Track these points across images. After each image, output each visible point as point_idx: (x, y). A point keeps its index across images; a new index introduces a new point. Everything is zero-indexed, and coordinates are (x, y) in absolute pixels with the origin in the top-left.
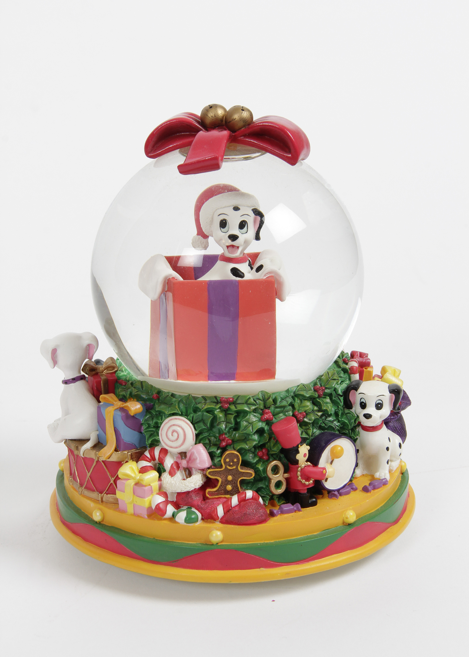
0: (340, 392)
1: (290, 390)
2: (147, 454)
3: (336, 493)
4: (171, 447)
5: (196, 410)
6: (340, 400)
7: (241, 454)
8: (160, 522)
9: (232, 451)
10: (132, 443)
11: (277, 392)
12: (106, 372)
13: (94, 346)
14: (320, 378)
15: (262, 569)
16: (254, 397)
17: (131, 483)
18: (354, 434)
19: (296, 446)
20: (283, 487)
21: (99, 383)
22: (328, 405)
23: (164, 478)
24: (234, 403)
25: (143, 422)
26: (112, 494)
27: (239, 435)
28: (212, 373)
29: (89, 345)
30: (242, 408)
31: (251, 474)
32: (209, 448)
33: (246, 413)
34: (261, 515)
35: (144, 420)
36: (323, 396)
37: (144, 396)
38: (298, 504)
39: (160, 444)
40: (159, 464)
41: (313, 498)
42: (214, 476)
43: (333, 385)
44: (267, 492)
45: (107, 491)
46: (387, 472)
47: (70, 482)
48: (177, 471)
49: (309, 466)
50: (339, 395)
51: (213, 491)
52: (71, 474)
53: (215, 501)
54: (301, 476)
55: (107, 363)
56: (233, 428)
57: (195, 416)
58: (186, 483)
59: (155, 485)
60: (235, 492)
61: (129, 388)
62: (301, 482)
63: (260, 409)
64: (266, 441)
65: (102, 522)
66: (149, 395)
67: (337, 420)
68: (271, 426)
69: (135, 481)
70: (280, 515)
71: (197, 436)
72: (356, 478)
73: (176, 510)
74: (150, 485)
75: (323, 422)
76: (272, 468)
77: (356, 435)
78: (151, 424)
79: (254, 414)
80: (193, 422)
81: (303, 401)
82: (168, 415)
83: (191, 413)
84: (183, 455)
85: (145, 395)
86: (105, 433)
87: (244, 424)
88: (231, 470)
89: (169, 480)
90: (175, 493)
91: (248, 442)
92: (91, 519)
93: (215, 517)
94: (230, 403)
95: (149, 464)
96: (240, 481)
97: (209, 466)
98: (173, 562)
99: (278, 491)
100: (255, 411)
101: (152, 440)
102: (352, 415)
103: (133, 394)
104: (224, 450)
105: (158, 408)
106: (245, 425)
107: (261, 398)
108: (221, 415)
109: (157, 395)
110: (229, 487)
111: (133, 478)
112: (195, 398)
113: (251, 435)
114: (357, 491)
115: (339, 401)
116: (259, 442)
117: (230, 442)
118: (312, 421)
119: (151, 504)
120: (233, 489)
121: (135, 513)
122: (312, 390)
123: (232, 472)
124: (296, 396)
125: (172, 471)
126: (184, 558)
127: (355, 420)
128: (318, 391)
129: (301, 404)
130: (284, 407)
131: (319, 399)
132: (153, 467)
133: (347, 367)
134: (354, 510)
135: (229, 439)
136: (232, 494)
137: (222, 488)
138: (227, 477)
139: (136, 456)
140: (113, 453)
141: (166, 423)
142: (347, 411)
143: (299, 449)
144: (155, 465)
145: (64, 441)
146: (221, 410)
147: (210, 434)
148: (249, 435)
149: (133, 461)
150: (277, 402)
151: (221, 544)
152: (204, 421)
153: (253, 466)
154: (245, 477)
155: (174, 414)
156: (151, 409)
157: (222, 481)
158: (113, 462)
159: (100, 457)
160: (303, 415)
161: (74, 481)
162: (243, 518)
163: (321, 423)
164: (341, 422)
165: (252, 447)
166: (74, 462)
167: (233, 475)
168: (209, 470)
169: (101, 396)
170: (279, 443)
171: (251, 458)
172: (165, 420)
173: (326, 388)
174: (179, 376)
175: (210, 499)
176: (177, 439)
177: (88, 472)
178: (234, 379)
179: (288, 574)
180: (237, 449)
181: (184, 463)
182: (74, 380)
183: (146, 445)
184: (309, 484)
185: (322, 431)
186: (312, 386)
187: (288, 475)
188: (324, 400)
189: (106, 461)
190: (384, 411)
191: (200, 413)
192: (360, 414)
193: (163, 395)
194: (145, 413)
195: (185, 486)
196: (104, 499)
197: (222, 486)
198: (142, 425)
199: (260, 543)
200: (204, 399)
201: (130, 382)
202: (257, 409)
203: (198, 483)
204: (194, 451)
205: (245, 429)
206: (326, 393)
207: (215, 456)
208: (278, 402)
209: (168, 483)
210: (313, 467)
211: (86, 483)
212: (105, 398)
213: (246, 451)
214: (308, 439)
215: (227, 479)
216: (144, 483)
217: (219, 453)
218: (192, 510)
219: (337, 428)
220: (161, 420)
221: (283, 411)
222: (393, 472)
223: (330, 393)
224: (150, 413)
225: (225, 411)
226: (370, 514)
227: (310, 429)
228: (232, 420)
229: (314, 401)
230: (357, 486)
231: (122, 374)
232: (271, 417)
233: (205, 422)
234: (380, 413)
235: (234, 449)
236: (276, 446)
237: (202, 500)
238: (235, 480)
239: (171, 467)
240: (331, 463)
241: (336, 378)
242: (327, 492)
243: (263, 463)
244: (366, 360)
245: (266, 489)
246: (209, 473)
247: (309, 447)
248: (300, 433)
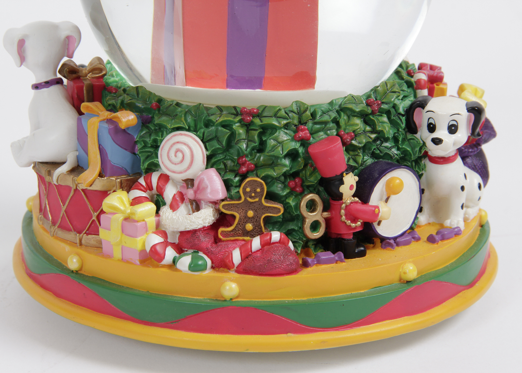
0: (401, 111)
1: (334, 102)
2: (142, 181)
3: (392, 241)
4: (174, 172)
5: (208, 124)
6: (401, 120)
7: (266, 184)
8: (157, 269)
9: (255, 178)
10: (123, 167)
11: (317, 105)
12: (91, 76)
13: (76, 39)
14: (375, 90)
15: (289, 334)
16: (286, 109)
17: (120, 217)
18: (419, 168)
19: (340, 175)
20: (321, 229)
21: (80, 89)
22: (385, 125)
23: (163, 212)
24: (259, 115)
25: (137, 139)
26: (94, 234)
27: (264, 158)
28: (232, 76)
29: (68, 38)
30: (269, 122)
31: (279, 210)
32: (224, 175)
33: (274, 129)
34: (291, 262)
35: (139, 137)
36: (378, 114)
37: (140, 105)
38: (341, 253)
39: (160, 169)
40: (157, 195)
41: (361, 247)
42: (229, 211)
43: (393, 100)
44: (300, 236)
45: (88, 230)
46: (461, 219)
47: (39, 221)
48: (180, 204)
49: (356, 202)
50: (400, 114)
51: (228, 231)
52: (41, 210)
53: (230, 244)
54: (346, 215)
55: (92, 64)
56: (257, 148)
57: (207, 131)
58: (192, 219)
59: (151, 221)
60: (257, 233)
61: (121, 96)
62: (345, 223)
63: (293, 124)
64: (301, 168)
65: (79, 270)
66: (146, 104)
67: (396, 147)
68: (307, 147)
69: (124, 215)
70: (316, 266)
71: (209, 158)
72: (419, 226)
73: (177, 255)
74: (144, 220)
75: (377, 148)
76: (307, 204)
77: (421, 169)
78: (148, 141)
79: (286, 131)
80: (204, 140)
81: (351, 117)
82: (170, 130)
83: (201, 128)
84: (189, 182)
85: (141, 103)
86: (87, 154)
87: (271, 142)
88: (253, 203)
89: (169, 215)
90: (177, 232)
91: (275, 168)
92: (66, 267)
93: (230, 264)
94: (254, 115)
95: (143, 194)
96: (263, 219)
97: (223, 198)
98: (172, 322)
99: (315, 234)
100: (286, 126)
101: (150, 163)
102: (417, 142)
103: (125, 102)
104: (244, 177)
105: (157, 120)
106: (273, 145)
107: (296, 110)
108: (241, 131)
109: (158, 103)
110: (249, 226)
111: (122, 212)
112: (207, 109)
113: (281, 158)
114: (420, 242)
115: (399, 121)
116: (291, 169)
117: (252, 167)
118: (363, 145)
119: (145, 246)
120: (254, 228)
121: (123, 259)
122: (364, 104)
123: (254, 206)
124: (342, 110)
125: (174, 203)
126: (187, 318)
127: (421, 149)
128: (372, 105)
129: (348, 122)
130: (326, 123)
131: (373, 117)
132: (149, 199)
133: (413, 80)
134: (415, 263)
135: (251, 164)
136: (252, 236)
137: (240, 227)
138: (247, 213)
139: (127, 184)
140: (96, 179)
141: (168, 140)
142: (409, 136)
143: (344, 178)
144: (152, 197)
145: (32, 165)
146: (242, 124)
147: (226, 156)
148: (277, 158)
149: (123, 190)
150: (316, 116)
151: (236, 300)
152: (218, 138)
153: (282, 200)
154: (270, 213)
155: (178, 129)
156: (149, 123)
157: (240, 218)
158: (96, 191)
159: (79, 183)
160: (351, 136)
161: (45, 219)
162: (267, 266)
163: (374, 149)
164: (402, 150)
165: (281, 174)
166: (45, 193)
167: (255, 211)
168: (223, 203)
169: (83, 104)
170: (317, 172)
171: (279, 189)
172: (166, 136)
173: (383, 103)
174: (188, 80)
175: (223, 241)
176: (182, 161)
177: (63, 205)
178: (260, 87)
179: (323, 342)
180: (261, 176)
181: (190, 194)
182: (48, 84)
183: (142, 171)
184: (356, 226)
185: (376, 160)
186: (363, 98)
187: (329, 214)
188: (380, 118)
189: (86, 189)
190: (459, 135)
191: (213, 128)
192: (426, 139)
193: (164, 104)
194: (140, 128)
195: (191, 222)
196: (83, 242)
197: (239, 224)
198: (136, 143)
199: (288, 301)
200: (219, 109)
201: (122, 88)
202: (289, 125)
203: (208, 219)
204: (204, 177)
205: (273, 150)
206: (383, 109)
207: (232, 186)
208: (318, 116)
209: (168, 219)
210: (362, 204)
211: (60, 220)
212: (88, 107)
213: (274, 180)
214: (357, 169)
215: (247, 215)
216: (136, 218)
217: (237, 181)
218: (199, 254)
219: (396, 156)
220: (162, 138)
221: (323, 129)
222: (469, 221)
223: (388, 109)
224: (148, 128)
225: (246, 125)
226: (436, 271)
227: (360, 156)
228: (256, 138)
229: (367, 118)
230: (420, 236)
231: (112, 79)
232: (308, 135)
233: (220, 140)
234: (453, 138)
235: (257, 176)
236: (314, 176)
237: (213, 243)
238: (258, 217)
239: (173, 198)
240: (387, 201)
241: (397, 91)
242: (379, 241)
243: (296, 196)
244: (438, 73)
245: (299, 232)
246: (224, 206)
247: (357, 178)
248: (346, 160)
